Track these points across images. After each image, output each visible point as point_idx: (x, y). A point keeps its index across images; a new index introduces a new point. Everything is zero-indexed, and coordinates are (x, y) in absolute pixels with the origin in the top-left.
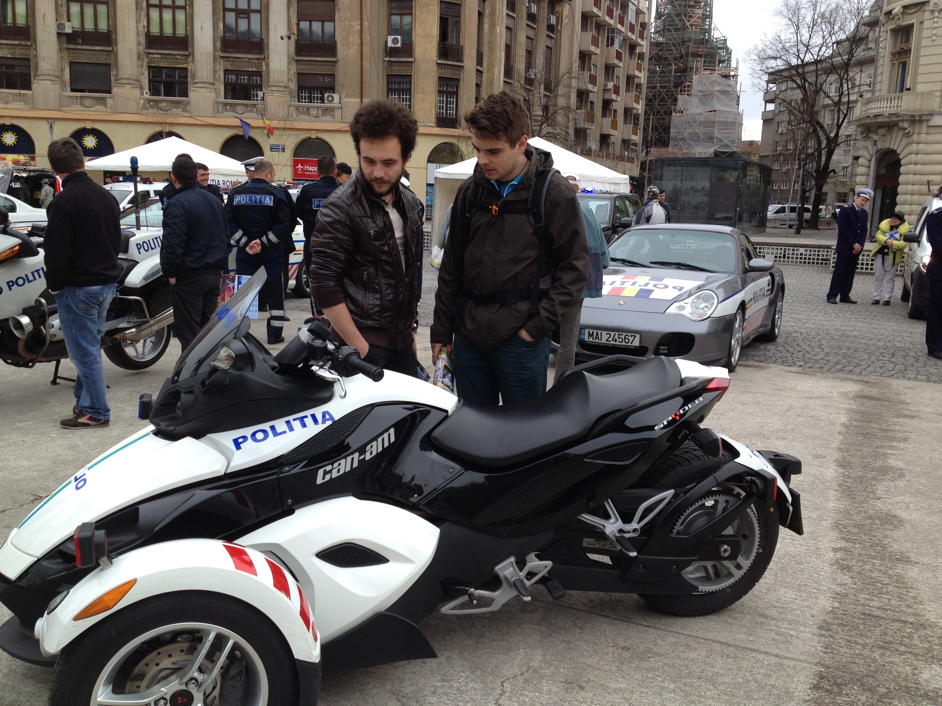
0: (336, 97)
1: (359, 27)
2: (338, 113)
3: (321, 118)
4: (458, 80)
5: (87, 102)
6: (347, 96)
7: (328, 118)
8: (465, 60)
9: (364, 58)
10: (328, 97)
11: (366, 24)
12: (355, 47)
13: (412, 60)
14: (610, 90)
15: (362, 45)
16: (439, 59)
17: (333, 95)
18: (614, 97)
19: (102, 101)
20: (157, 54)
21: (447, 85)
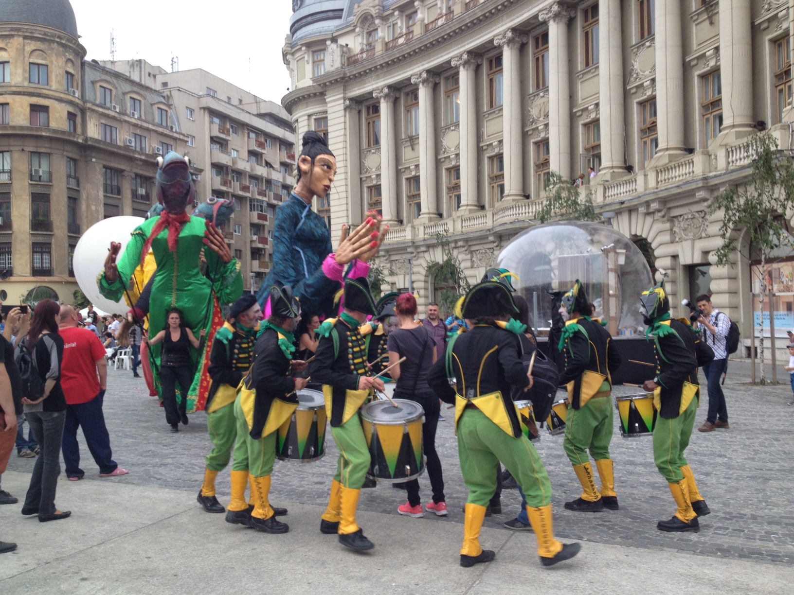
4: (50, 244)
8: (55, 230)
13: (10, 232)
14: (255, 241)
16: (32, 230)
18: (260, 246)
21: (42, 248)
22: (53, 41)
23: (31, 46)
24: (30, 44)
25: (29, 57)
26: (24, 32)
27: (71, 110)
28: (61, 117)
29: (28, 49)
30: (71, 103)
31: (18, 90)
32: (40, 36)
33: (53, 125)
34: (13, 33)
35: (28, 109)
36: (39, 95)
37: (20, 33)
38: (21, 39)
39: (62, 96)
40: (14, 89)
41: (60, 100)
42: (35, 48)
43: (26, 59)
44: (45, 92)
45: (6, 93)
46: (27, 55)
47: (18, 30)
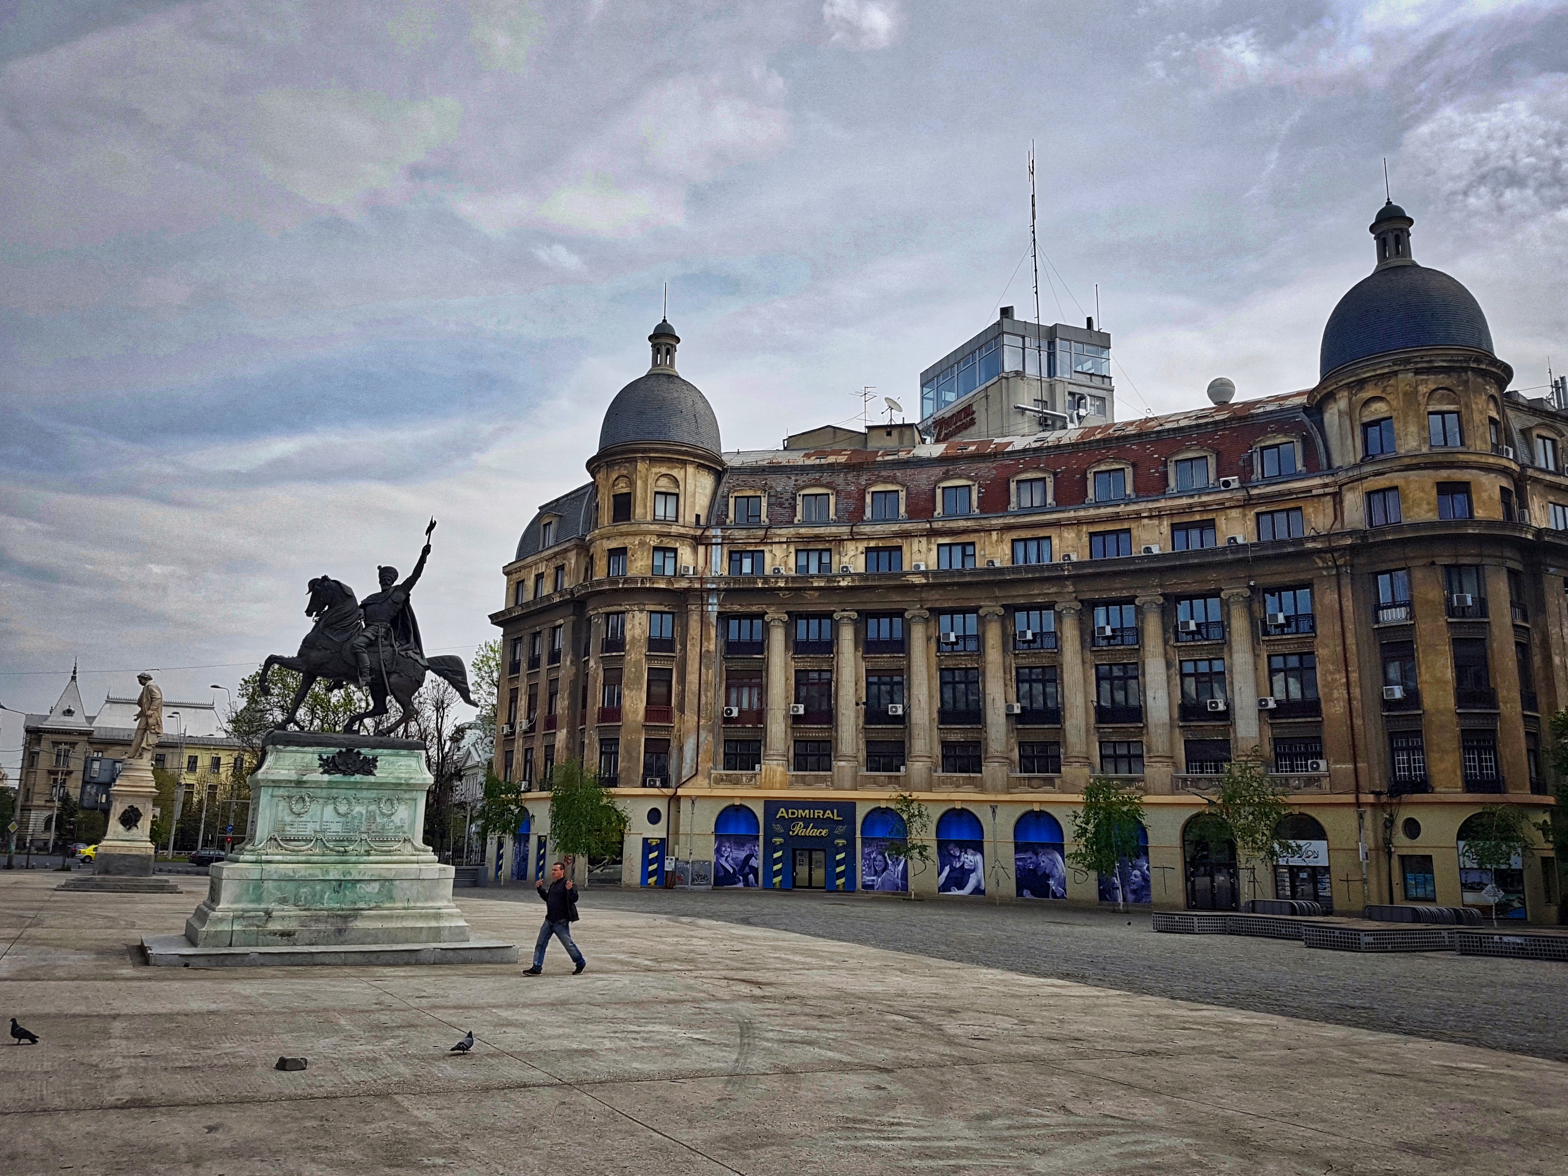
0: (1323, 764)
1: (1344, 680)
2: (1326, 783)
3: (1303, 790)
4: (1494, 731)
5: (1035, 783)
6: (1336, 762)
7: (1313, 789)
8: (1503, 705)
9: (1354, 714)
10: (1312, 763)
11: (1354, 676)
12: (1342, 704)
13: (1420, 712)
15: (1350, 700)
16: (1460, 707)
17: (1320, 761)
19: (1050, 782)
20: (1108, 727)
21: (1478, 739)
22: (1465, 370)
23: (1430, 383)
24: (1426, 382)
25: (1428, 404)
26: (1416, 363)
27: (1505, 484)
28: (1490, 498)
29: (1423, 389)
30: (1504, 471)
31: (1415, 461)
32: (1445, 364)
33: (1479, 513)
34: (1396, 368)
35: (1435, 491)
36: (1451, 465)
37: (1408, 367)
38: (1411, 375)
39: (1491, 460)
40: (1407, 461)
41: (1488, 469)
42: (1433, 387)
43: (1422, 407)
44: (1461, 457)
45: (1392, 471)
46: (1422, 400)
47: (1408, 361)
